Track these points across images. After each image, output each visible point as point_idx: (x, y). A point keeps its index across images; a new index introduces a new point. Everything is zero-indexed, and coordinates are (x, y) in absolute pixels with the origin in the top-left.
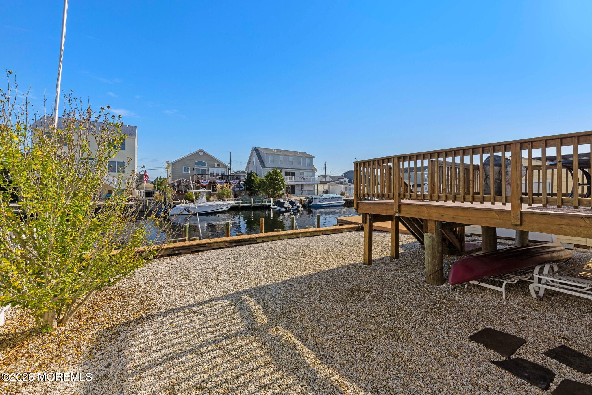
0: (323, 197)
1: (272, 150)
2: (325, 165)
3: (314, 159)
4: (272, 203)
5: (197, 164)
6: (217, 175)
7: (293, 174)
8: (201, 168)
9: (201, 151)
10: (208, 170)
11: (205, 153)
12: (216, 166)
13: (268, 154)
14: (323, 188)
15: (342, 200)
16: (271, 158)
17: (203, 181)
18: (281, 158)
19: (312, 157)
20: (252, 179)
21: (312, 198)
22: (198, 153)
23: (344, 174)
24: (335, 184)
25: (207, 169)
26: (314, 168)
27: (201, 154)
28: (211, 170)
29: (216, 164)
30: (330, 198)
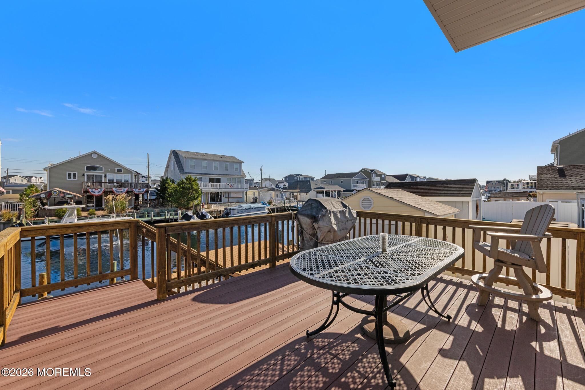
0: (242, 208)
1: (194, 153)
2: (261, 170)
3: (243, 164)
4: (179, 216)
5: (89, 168)
6: (118, 182)
7: (218, 180)
8: (95, 174)
9: (95, 153)
10: (105, 176)
11: (99, 156)
12: (116, 171)
13: (188, 158)
14: (254, 195)
15: (265, 210)
16: (191, 162)
17: (94, 190)
18: (204, 163)
19: (241, 163)
20: (166, 187)
21: (230, 209)
22: (89, 155)
23: (285, 178)
24: (266, 190)
25: (103, 175)
26: (244, 173)
27: (95, 156)
28: (110, 176)
29: (116, 169)
30: (250, 208)
